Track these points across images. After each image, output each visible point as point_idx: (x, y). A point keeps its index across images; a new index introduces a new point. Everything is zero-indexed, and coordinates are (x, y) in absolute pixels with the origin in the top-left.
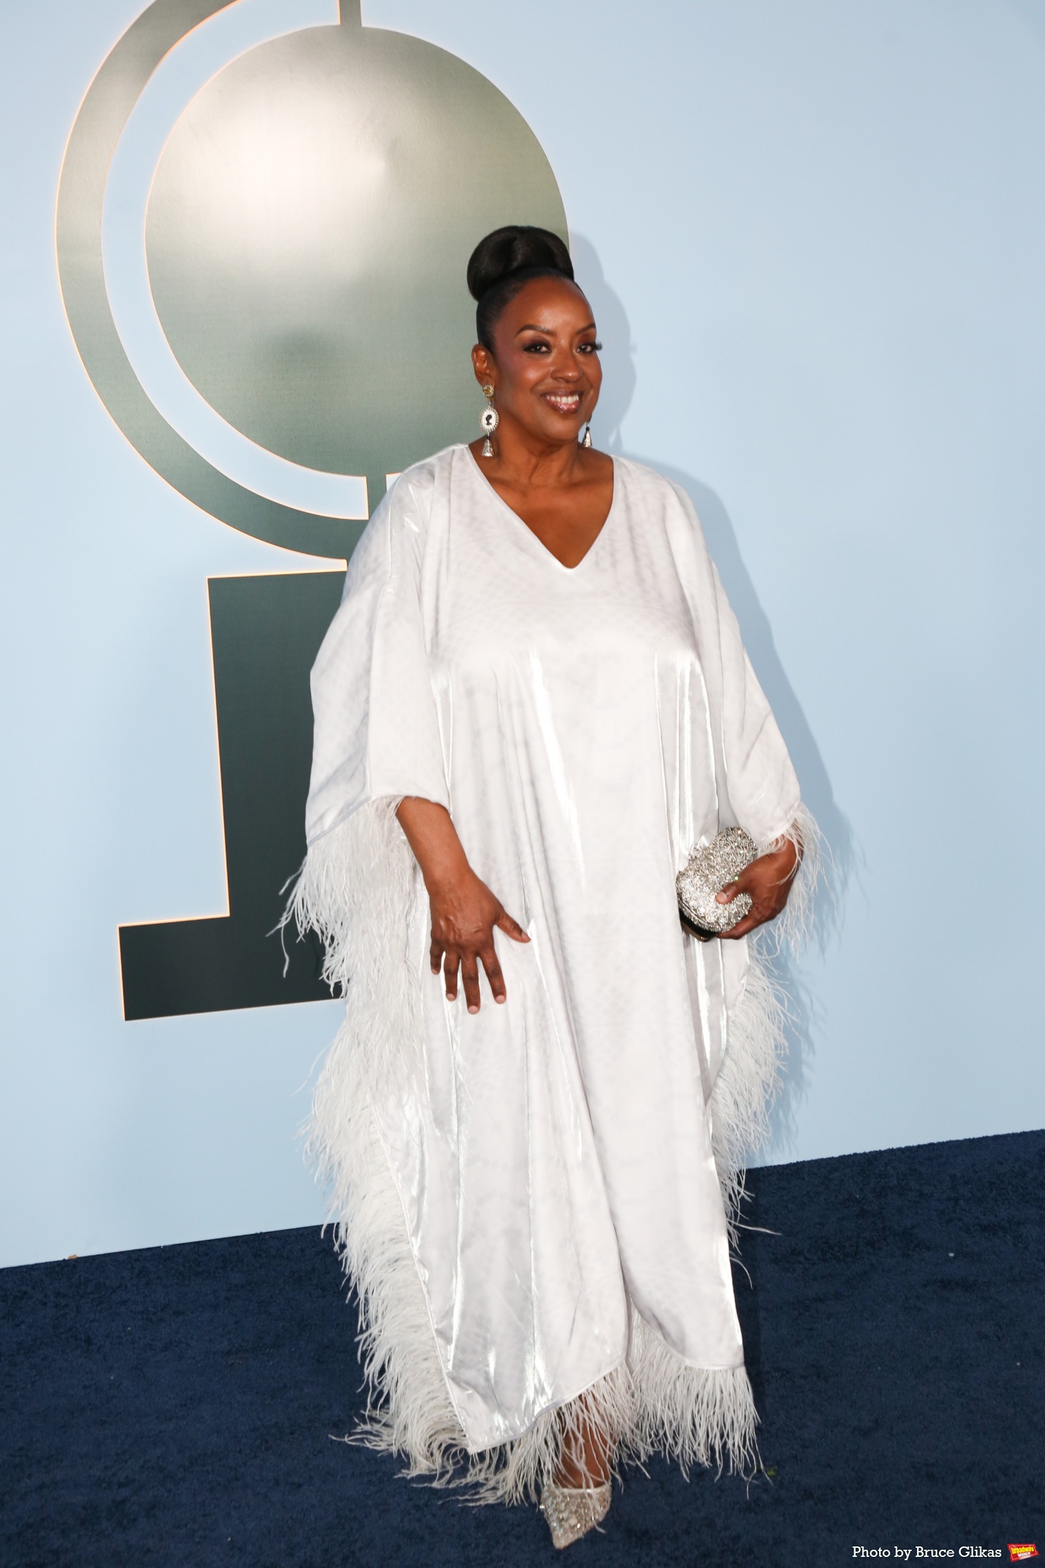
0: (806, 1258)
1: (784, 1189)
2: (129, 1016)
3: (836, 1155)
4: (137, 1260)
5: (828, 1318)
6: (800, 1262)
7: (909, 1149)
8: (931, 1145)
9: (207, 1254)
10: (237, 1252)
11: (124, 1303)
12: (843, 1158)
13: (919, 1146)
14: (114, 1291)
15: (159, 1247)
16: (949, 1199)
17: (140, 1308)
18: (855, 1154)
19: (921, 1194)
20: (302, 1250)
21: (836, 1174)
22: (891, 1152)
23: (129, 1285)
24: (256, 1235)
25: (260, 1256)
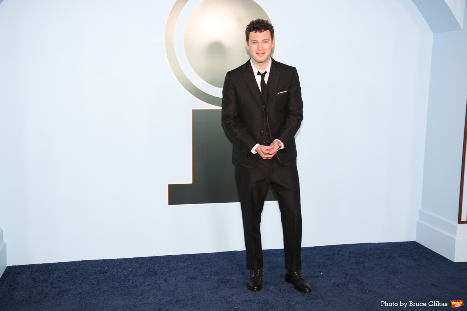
0: (316, 267)
1: (312, 252)
2: (169, 204)
3: (324, 245)
4: (168, 258)
5: (320, 280)
6: (314, 268)
7: (340, 245)
8: (345, 245)
9: (183, 257)
10: (190, 258)
11: (164, 266)
12: (325, 246)
13: (343, 245)
14: (162, 264)
15: (172, 255)
16: (349, 256)
17: (168, 268)
18: (328, 246)
19: (342, 255)
20: (204, 258)
21: (324, 250)
22: (336, 246)
23: (166, 263)
24: (194, 254)
25: (194, 259)
